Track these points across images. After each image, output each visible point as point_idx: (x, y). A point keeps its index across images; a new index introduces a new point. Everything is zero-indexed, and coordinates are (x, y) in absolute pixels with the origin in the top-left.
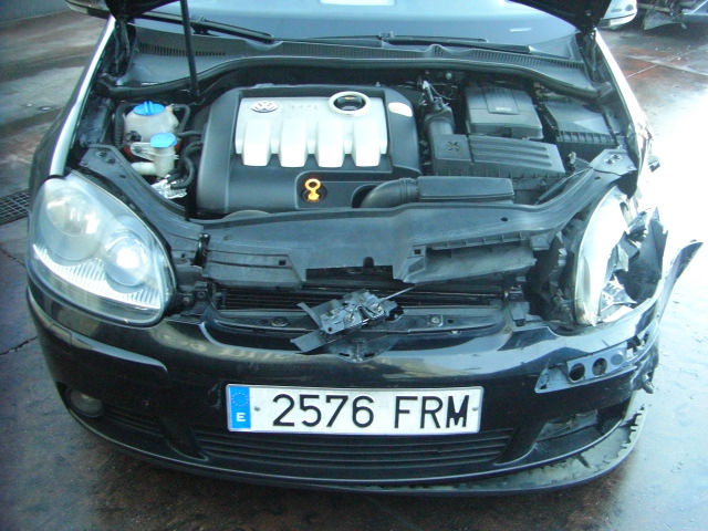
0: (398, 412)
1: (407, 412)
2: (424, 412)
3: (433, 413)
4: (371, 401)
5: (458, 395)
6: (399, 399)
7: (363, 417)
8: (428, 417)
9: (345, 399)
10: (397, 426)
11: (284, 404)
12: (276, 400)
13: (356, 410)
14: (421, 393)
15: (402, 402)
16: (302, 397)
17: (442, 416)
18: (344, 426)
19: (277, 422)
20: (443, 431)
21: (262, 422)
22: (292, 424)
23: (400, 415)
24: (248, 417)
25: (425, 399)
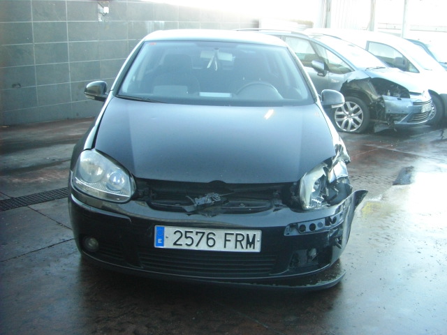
0: (226, 240)
1: (229, 241)
2: (237, 241)
3: (240, 241)
4: (214, 235)
5: (251, 233)
6: (226, 234)
7: (211, 242)
8: (238, 243)
9: (204, 233)
10: (225, 247)
11: (178, 235)
12: (175, 233)
13: (208, 239)
14: (235, 232)
15: (227, 236)
16: (186, 232)
17: (244, 243)
18: (203, 247)
19: (175, 244)
20: (245, 250)
21: (168, 244)
22: (181, 245)
23: (227, 242)
24: (163, 241)
25: (237, 235)
